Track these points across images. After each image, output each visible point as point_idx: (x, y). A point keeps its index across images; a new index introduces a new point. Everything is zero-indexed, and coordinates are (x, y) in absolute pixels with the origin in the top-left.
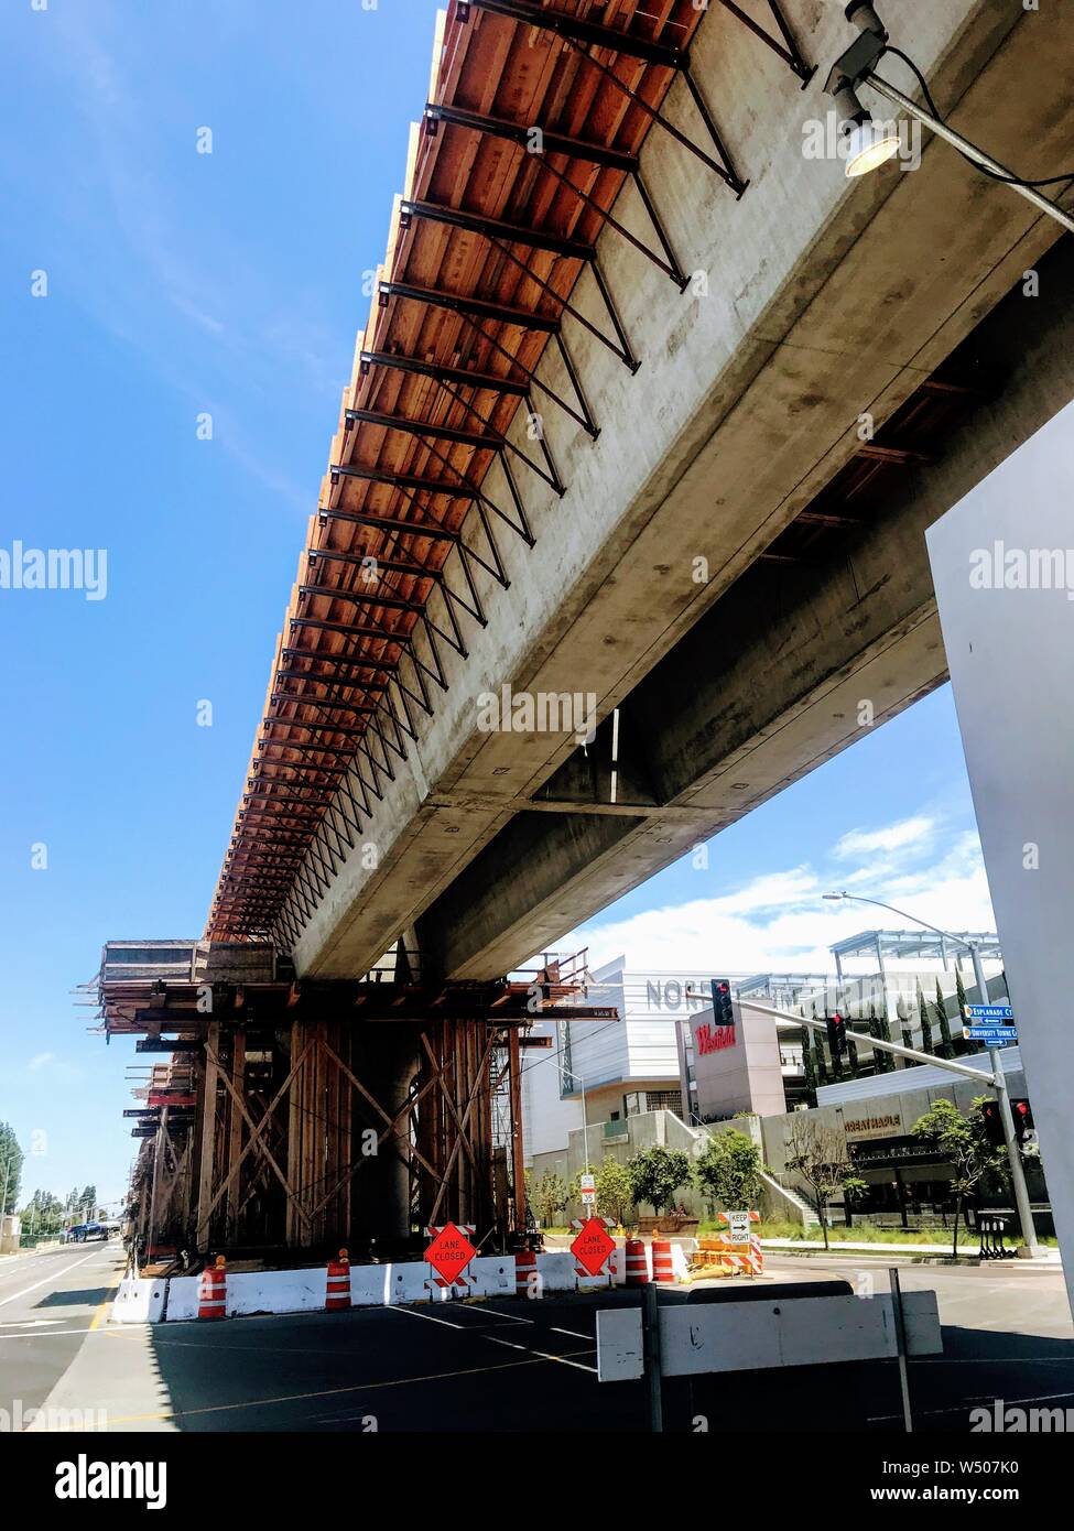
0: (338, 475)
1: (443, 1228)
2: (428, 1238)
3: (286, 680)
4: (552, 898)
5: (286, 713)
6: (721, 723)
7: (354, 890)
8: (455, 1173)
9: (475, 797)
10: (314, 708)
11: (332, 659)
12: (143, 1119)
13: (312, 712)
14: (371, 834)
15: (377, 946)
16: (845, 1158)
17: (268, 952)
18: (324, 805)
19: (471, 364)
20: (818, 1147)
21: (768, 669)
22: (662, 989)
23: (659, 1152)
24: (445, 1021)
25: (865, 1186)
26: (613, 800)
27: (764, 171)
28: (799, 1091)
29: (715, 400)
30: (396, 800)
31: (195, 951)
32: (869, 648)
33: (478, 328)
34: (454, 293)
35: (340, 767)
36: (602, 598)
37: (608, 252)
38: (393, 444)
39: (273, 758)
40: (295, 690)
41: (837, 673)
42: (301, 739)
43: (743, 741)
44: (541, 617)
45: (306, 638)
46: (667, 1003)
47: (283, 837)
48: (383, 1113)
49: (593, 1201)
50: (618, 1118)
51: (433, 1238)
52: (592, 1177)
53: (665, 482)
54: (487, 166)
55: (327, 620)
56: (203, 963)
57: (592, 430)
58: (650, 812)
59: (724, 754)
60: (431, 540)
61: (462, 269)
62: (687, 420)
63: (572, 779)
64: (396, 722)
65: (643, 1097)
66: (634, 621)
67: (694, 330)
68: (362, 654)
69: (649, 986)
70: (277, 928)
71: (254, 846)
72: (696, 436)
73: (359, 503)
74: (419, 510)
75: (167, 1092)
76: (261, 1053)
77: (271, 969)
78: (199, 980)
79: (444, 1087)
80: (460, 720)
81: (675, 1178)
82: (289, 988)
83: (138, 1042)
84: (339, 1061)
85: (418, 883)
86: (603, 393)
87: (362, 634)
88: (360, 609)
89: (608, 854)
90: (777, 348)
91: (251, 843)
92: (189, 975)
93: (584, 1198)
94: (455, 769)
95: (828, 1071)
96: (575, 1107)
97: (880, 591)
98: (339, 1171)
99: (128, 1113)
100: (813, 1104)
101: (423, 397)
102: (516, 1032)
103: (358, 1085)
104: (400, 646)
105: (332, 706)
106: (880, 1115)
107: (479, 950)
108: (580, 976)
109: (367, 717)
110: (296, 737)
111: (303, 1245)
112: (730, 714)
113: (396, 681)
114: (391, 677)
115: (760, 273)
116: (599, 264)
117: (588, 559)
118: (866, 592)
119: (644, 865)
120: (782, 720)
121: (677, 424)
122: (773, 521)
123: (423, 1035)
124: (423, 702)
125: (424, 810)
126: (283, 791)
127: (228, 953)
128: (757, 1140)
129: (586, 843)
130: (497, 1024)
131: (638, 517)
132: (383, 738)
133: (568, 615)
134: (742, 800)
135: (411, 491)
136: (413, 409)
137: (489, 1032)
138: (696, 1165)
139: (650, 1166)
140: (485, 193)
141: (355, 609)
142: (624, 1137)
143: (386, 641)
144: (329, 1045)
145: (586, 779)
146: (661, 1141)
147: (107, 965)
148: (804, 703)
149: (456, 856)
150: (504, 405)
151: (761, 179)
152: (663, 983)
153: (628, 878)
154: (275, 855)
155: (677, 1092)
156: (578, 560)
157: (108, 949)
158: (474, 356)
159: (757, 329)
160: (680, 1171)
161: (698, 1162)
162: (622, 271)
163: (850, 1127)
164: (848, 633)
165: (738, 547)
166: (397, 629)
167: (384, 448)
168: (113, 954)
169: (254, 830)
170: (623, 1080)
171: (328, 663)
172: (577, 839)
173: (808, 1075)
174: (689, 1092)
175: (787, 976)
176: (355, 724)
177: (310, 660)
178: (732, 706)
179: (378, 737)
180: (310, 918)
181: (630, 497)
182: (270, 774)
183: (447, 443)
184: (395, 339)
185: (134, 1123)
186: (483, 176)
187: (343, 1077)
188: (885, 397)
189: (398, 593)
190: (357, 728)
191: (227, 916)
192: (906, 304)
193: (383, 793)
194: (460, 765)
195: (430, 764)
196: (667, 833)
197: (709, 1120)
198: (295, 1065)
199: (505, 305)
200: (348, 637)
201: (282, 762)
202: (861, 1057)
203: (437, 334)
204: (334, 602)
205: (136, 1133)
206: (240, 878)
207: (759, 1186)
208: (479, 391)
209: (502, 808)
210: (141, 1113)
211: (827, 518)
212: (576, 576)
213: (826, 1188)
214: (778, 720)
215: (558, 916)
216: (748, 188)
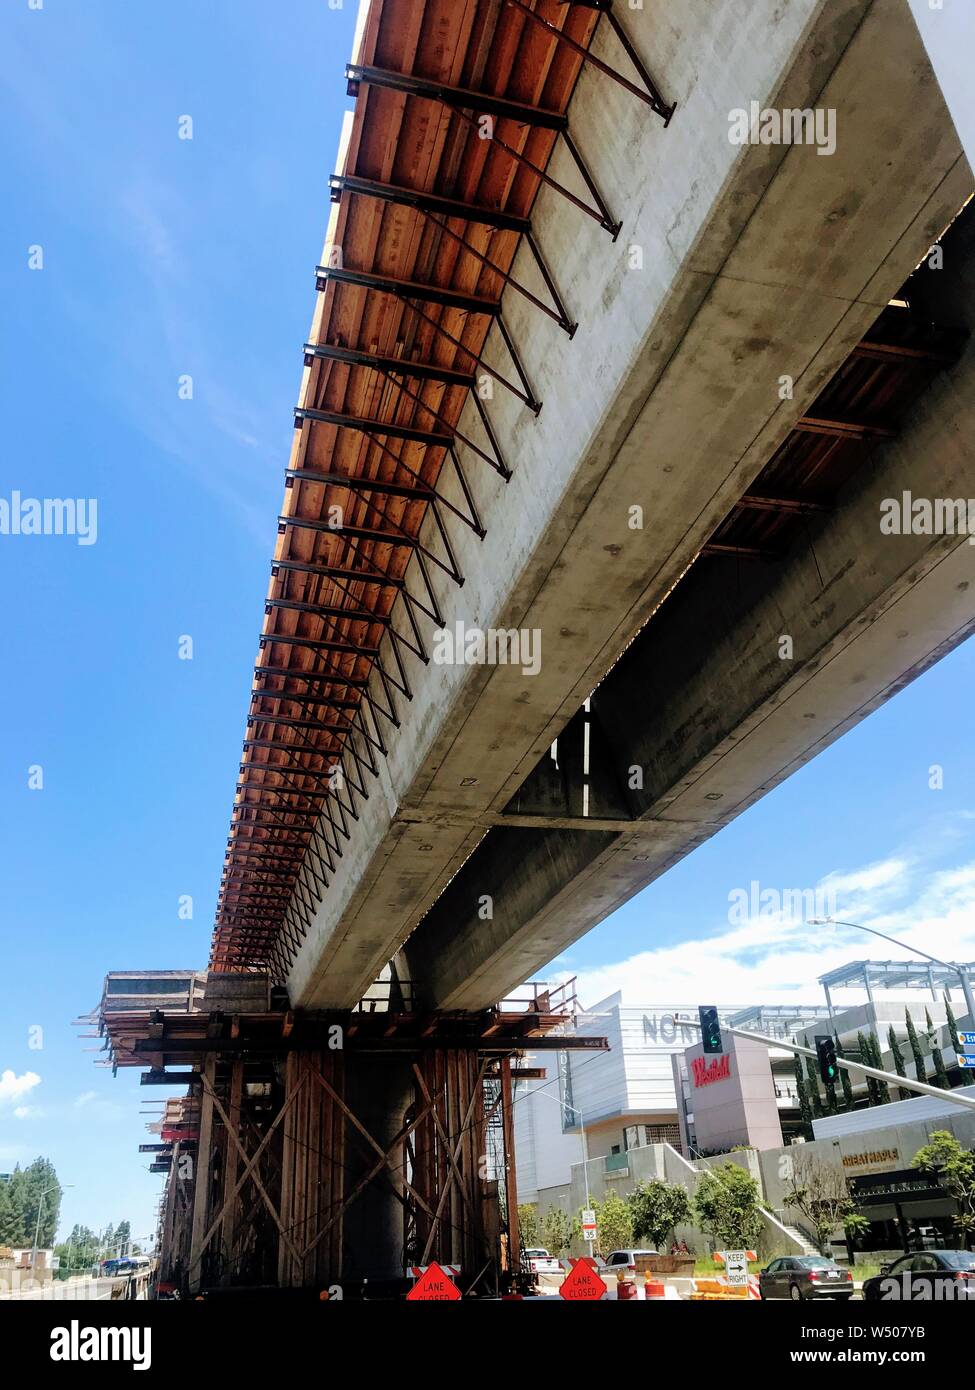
0: (292, 479)
1: (427, 1268)
2: (412, 1279)
3: (262, 699)
4: (534, 922)
5: (264, 735)
6: (689, 729)
7: (335, 915)
8: (447, 1208)
9: (445, 811)
10: (290, 728)
11: (304, 677)
12: (160, 1153)
13: (290, 733)
14: (350, 856)
15: (365, 974)
16: (844, 1193)
17: (263, 982)
18: (309, 831)
19: (415, 354)
20: (816, 1182)
21: (733, 669)
22: (658, 1023)
23: (657, 1187)
24: (437, 1051)
25: (866, 1223)
26: (586, 814)
27: (691, 88)
28: (795, 1124)
29: (652, 347)
30: (370, 820)
31: (193, 981)
32: (837, 637)
33: (420, 312)
34: (393, 276)
35: (320, 791)
36: (554, 584)
37: (542, 220)
38: (345, 447)
39: (256, 782)
40: (271, 710)
41: (805, 666)
42: (281, 763)
43: (715, 745)
44: (493, 610)
45: (278, 656)
46: (663, 1037)
47: (272, 865)
48: (375, 1145)
49: (595, 1238)
50: (619, 1152)
51: (417, 1279)
52: (593, 1212)
53: (607, 446)
54: (414, 136)
55: (296, 635)
56: (200, 993)
57: (534, 405)
58: (624, 826)
59: (696, 761)
60: (389, 545)
61: (398, 251)
62: (626, 373)
63: (543, 792)
64: (368, 739)
65: (642, 1130)
66: (588, 610)
67: (627, 277)
68: (333, 671)
69: (645, 1020)
70: (274, 960)
71: (245, 875)
72: (637, 392)
73: (317, 511)
74: (377, 515)
75: (179, 1126)
76: (260, 1085)
77: (267, 999)
78: (196, 1010)
79: (436, 1117)
80: (424, 728)
81: (673, 1214)
82: (284, 1017)
83: (143, 1074)
84: (332, 1092)
85: (399, 907)
86: (543, 366)
87: (331, 649)
88: (327, 621)
89: (585, 873)
90: (714, 281)
91: (242, 872)
92: (186, 1006)
93: (586, 1235)
94: (421, 780)
95: (823, 1104)
96: (578, 1141)
97: (845, 577)
98: (332, 1206)
99: (145, 1148)
100: (810, 1137)
101: (370, 392)
102: (508, 1063)
103: (351, 1116)
104: (369, 660)
105: (309, 726)
106: (878, 1148)
107: (467, 978)
108: (570, 1006)
109: (342, 736)
110: (276, 760)
111: (294, 1283)
112: (698, 719)
113: (367, 696)
114: (362, 693)
115: (692, 197)
116: (534, 235)
117: (535, 540)
118: (830, 580)
119: (623, 885)
120: (751, 722)
121: (615, 379)
122: (727, 490)
123: (415, 1066)
124: (390, 714)
125: (395, 826)
126: (269, 817)
127: (225, 983)
128: (755, 1174)
129: (564, 864)
130: (489, 1054)
131: (582, 490)
132: (357, 757)
133: (520, 604)
134: (717, 811)
135: (367, 495)
136: (362, 406)
137: (481, 1062)
138: (694, 1200)
139: (649, 1201)
140: (415, 165)
141: (322, 622)
142: (624, 1171)
143: (356, 655)
144: (322, 1075)
145: (558, 792)
146: (660, 1176)
147: (109, 996)
148: (773, 703)
149: (433, 877)
150: (453, 399)
151: (688, 97)
152: (659, 1018)
153: (608, 899)
154: (265, 883)
155: (675, 1126)
156: (525, 543)
157: (110, 980)
158: (416, 346)
159: (692, 259)
160: (678, 1207)
161: (696, 1197)
162: (556, 234)
163: (849, 1161)
164: (814, 623)
165: (691, 522)
166: (366, 643)
167: (336, 449)
168: (114, 985)
169: (244, 859)
170: (623, 1114)
171: (301, 681)
172: (555, 860)
173: (803, 1107)
174: (687, 1125)
175: (779, 1008)
176: (332, 744)
177: (283, 678)
178: (700, 710)
179: (353, 756)
180: (300, 946)
181: (572, 467)
182: (253, 800)
183: (399, 441)
184: (339, 331)
185: (152, 1157)
186: (411, 147)
187: (336, 1107)
188: (835, 340)
189: (363, 604)
190: (334, 749)
191: (227, 948)
192: (853, 222)
193: (359, 812)
194: (426, 776)
195: (398, 777)
196: (644, 850)
197: (708, 1154)
198: (289, 1096)
199: (443, 288)
200: (317, 652)
201: (265, 786)
202: (855, 1088)
203: (379, 324)
204: (301, 616)
205: (155, 1169)
206: (235, 909)
207: (759, 1223)
208: (425, 385)
209: (472, 824)
210: (157, 1148)
211: (785, 503)
212: (524, 562)
213: (826, 1225)
214: (747, 722)
215: (540, 942)
216: (675, 112)
